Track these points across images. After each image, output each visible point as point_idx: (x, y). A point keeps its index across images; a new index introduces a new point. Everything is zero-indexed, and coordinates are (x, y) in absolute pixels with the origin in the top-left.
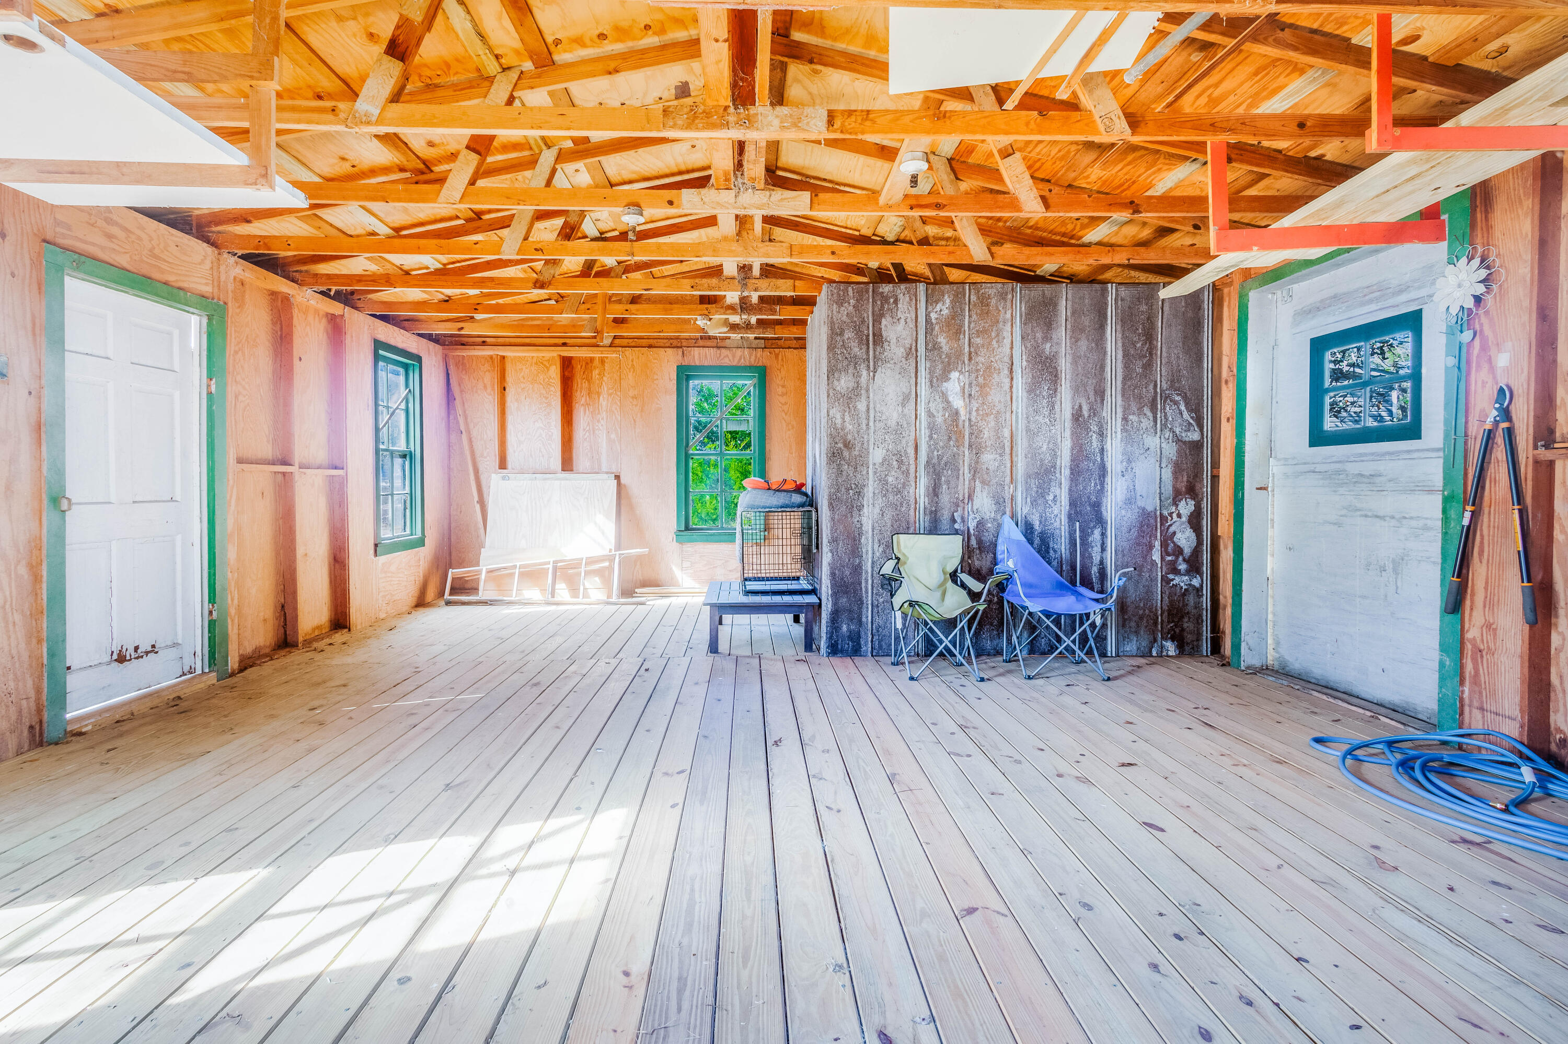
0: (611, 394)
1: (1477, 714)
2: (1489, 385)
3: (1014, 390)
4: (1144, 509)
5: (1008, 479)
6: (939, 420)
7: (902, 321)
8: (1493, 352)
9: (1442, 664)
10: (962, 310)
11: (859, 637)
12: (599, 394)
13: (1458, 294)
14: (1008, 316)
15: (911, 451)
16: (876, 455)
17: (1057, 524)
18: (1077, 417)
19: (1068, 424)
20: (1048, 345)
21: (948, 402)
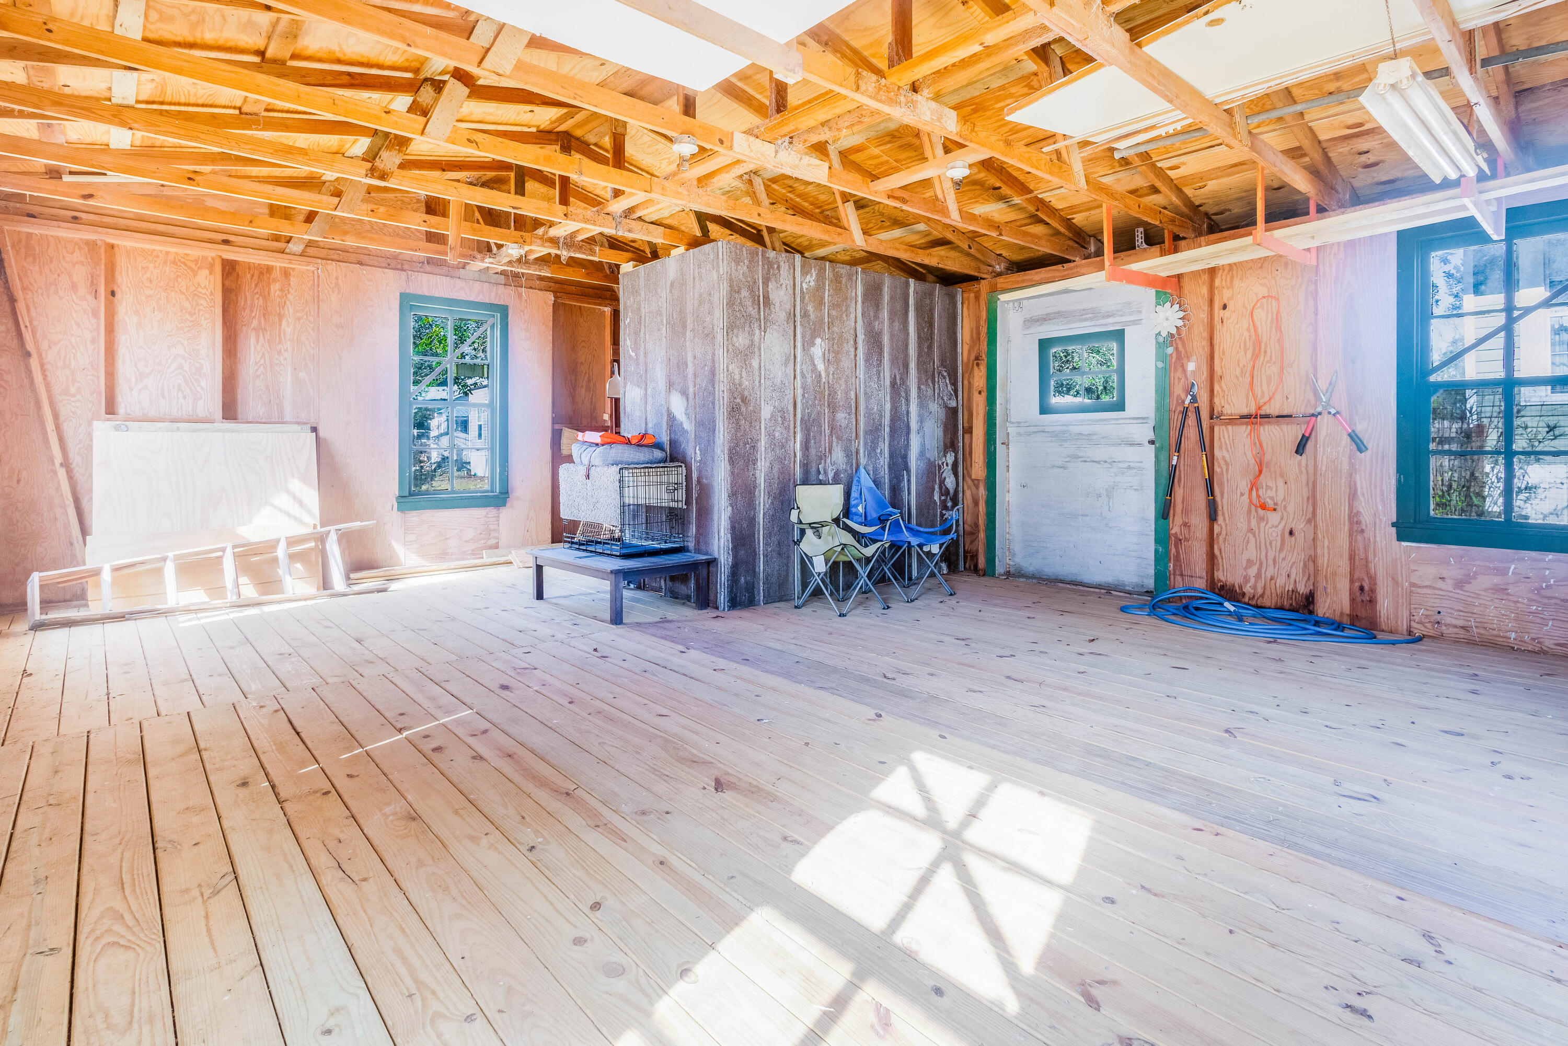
0: (299, 319)
1: (1179, 578)
2: (1183, 380)
3: (858, 358)
4: (929, 460)
5: (854, 435)
6: (809, 380)
7: (784, 286)
8: (1185, 361)
9: (1156, 551)
10: (824, 284)
11: (754, 587)
12: (281, 317)
13: (1166, 324)
14: (854, 294)
15: (791, 408)
16: (766, 412)
17: (882, 473)
18: (893, 384)
19: (888, 390)
20: (877, 323)
21: (814, 365)
